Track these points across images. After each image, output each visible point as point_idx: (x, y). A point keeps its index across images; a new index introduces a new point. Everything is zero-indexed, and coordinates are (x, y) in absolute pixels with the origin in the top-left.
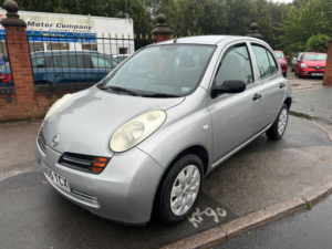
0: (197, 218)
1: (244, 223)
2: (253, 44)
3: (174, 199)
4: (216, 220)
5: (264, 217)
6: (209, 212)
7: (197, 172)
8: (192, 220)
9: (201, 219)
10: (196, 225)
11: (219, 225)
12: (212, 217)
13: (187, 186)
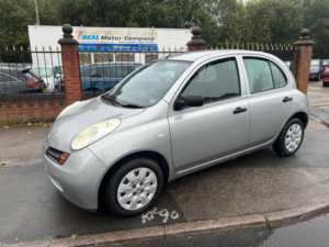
0: (149, 216)
1: (188, 228)
2: (244, 58)
3: (123, 194)
4: (165, 221)
5: (210, 227)
6: (164, 213)
7: (152, 175)
8: (144, 217)
9: (152, 217)
10: (144, 221)
11: (163, 225)
12: (163, 218)
13: (138, 186)
